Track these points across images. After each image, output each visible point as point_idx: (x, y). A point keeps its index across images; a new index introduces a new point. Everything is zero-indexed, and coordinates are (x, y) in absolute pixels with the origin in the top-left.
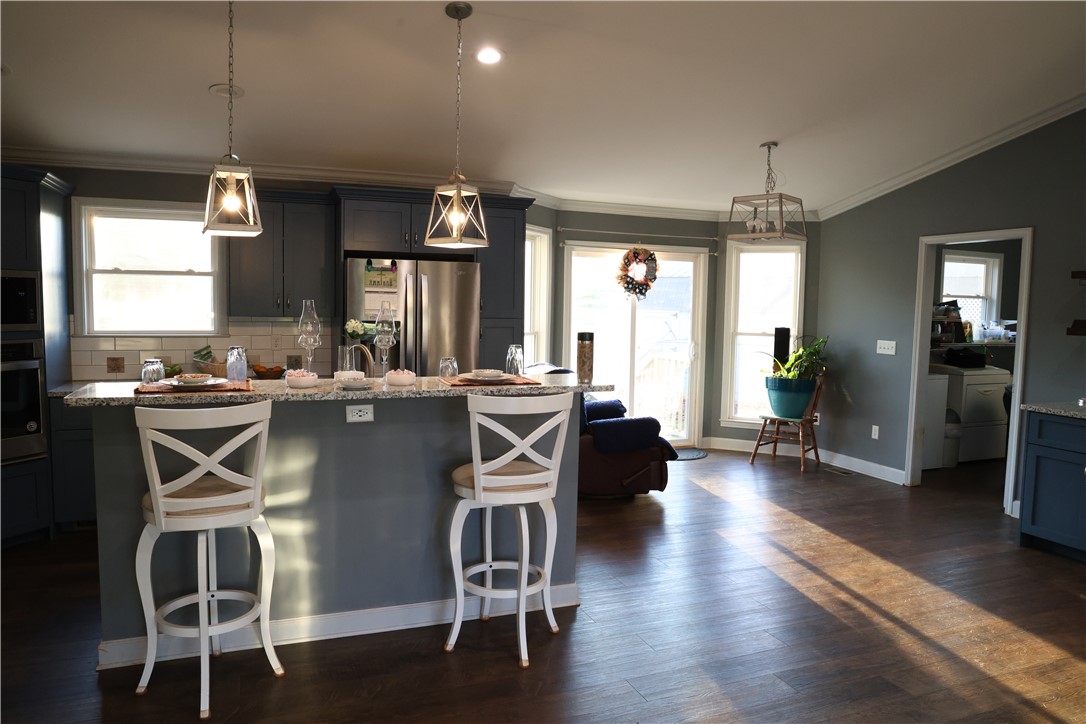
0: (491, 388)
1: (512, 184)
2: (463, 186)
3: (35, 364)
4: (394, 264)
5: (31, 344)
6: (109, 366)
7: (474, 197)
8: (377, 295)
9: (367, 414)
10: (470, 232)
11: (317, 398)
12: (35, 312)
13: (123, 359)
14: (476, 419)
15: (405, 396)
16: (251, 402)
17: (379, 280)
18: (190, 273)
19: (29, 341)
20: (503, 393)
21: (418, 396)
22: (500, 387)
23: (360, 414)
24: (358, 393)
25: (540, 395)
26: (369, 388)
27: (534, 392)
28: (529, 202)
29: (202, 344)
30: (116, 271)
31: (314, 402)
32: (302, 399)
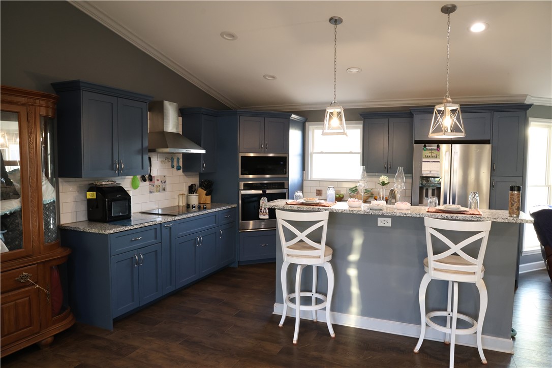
0: (447, 215)
1: (526, 96)
2: (448, 104)
3: (285, 191)
4: (438, 147)
5: (284, 183)
6: (317, 193)
7: (456, 110)
8: (429, 163)
9: (388, 223)
10: (455, 129)
11: (355, 212)
12: (286, 170)
13: (322, 190)
14: (429, 231)
15: (398, 215)
16: (319, 211)
17: (430, 155)
18: (351, 153)
19: (283, 182)
20: (454, 218)
21: (405, 216)
22: (452, 215)
23: (384, 222)
24: (374, 211)
25: (478, 221)
26: (381, 210)
27: (474, 219)
28: (530, 106)
29: (352, 185)
30: (322, 153)
31: (354, 214)
32: (348, 212)
